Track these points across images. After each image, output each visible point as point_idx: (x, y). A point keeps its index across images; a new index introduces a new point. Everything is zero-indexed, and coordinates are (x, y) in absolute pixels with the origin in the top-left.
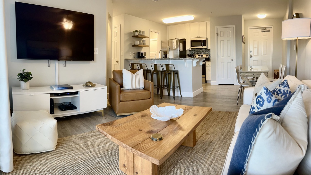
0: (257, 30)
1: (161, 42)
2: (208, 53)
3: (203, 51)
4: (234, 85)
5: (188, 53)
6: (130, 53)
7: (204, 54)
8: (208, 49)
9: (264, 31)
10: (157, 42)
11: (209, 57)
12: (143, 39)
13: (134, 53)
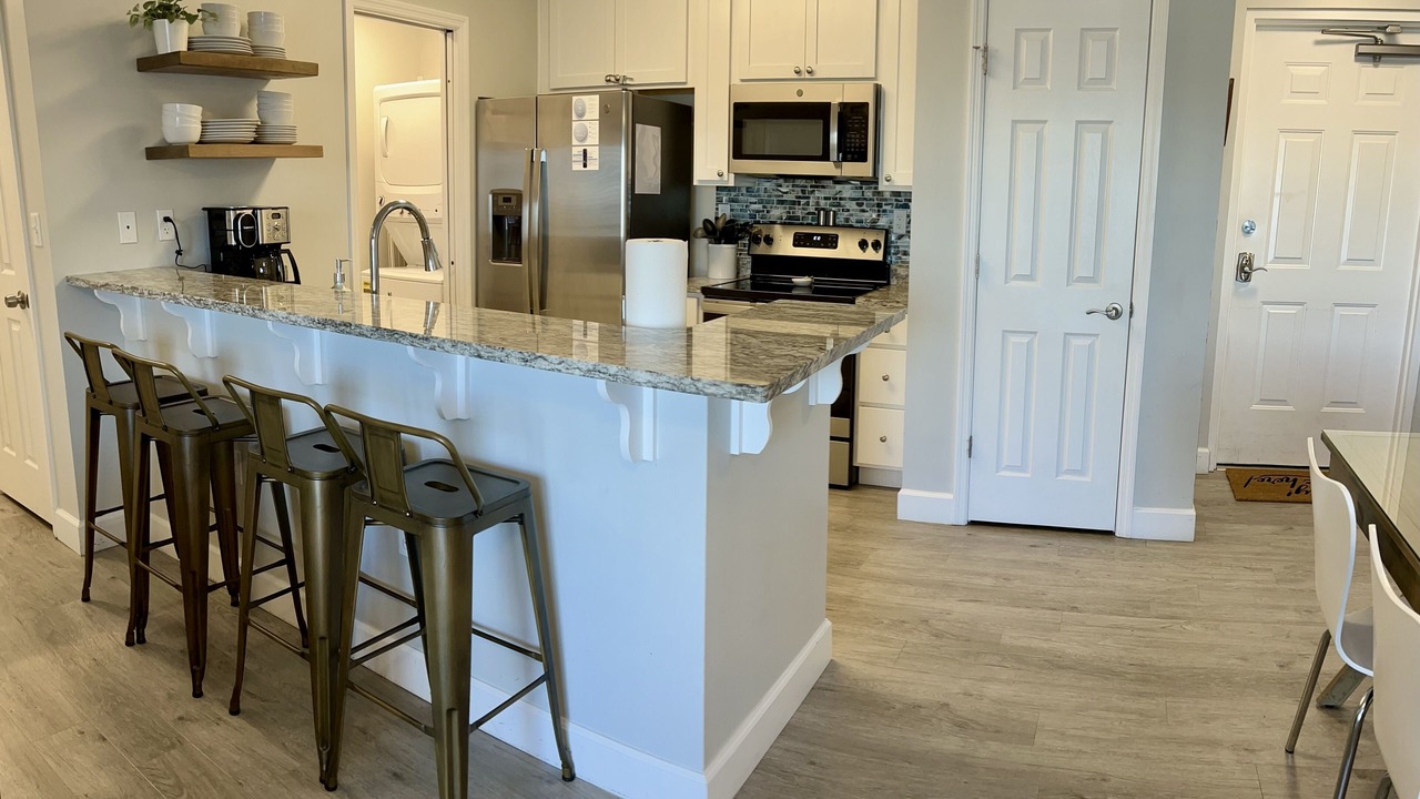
0: (1318, 43)
1: (480, 105)
2: (883, 222)
3: (837, 201)
4: (1111, 533)
5: (707, 209)
6: (126, 219)
7: (848, 226)
8: (883, 186)
9: (1376, 58)
10: (438, 103)
11: (886, 253)
12: (274, 85)
13: (167, 219)
